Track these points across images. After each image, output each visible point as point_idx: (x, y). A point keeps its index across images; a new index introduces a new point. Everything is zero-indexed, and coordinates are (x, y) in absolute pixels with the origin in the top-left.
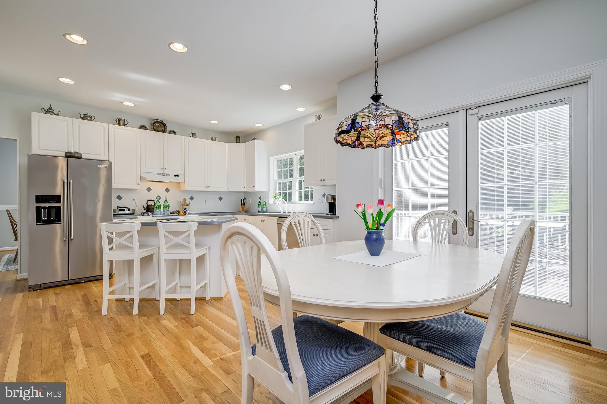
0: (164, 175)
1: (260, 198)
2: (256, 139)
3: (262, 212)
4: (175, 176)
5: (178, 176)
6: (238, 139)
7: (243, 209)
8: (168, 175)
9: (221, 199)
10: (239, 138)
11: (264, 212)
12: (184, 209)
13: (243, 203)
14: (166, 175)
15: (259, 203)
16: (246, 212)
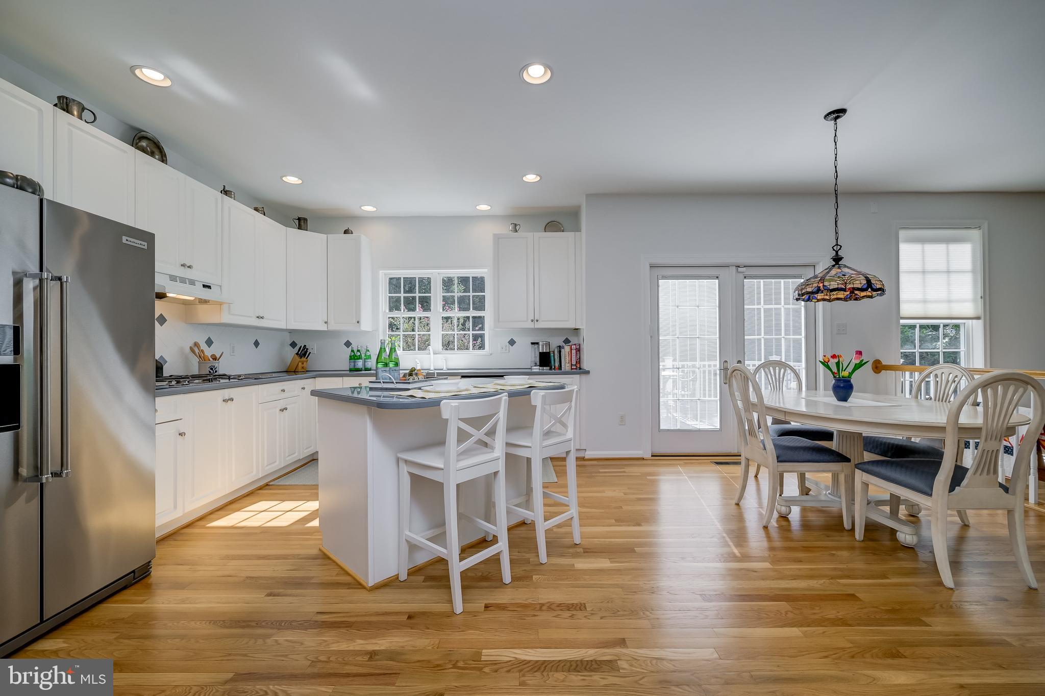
0: (183, 280)
1: (348, 344)
2: (352, 233)
3: (363, 371)
4: (204, 286)
5: (209, 287)
6: (301, 223)
7: (303, 365)
8: (192, 282)
9: (257, 344)
10: (306, 221)
11: (366, 370)
12: (212, 369)
13: (303, 353)
14: (187, 283)
15: (353, 354)
16: (307, 371)
